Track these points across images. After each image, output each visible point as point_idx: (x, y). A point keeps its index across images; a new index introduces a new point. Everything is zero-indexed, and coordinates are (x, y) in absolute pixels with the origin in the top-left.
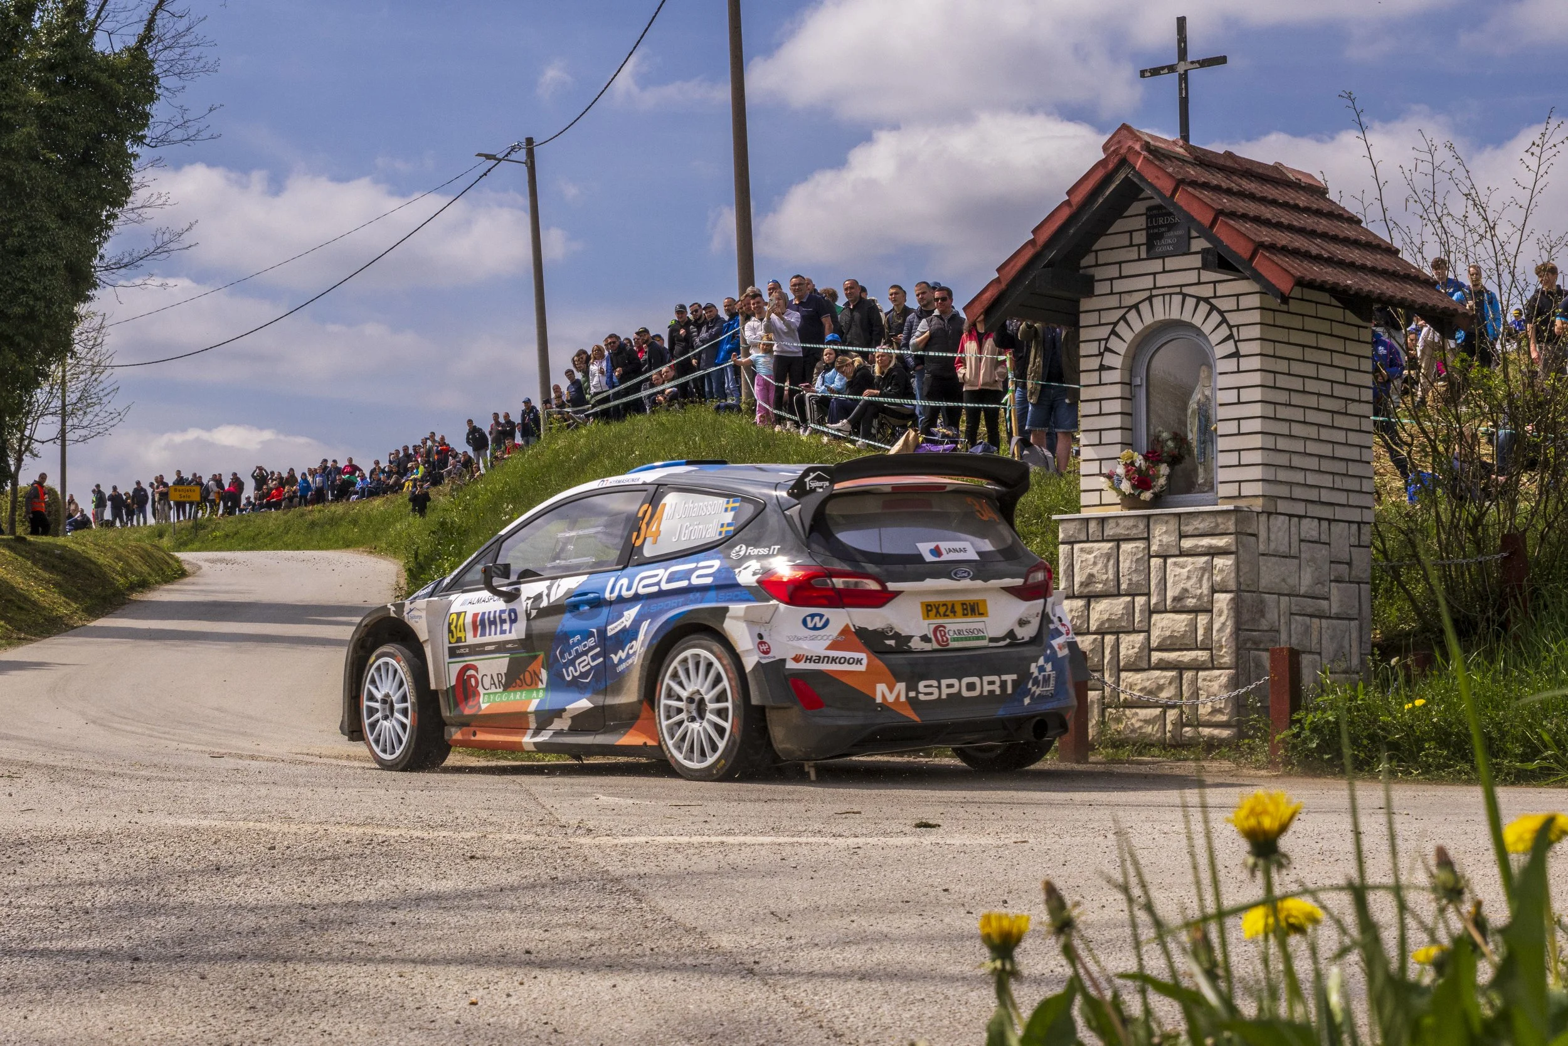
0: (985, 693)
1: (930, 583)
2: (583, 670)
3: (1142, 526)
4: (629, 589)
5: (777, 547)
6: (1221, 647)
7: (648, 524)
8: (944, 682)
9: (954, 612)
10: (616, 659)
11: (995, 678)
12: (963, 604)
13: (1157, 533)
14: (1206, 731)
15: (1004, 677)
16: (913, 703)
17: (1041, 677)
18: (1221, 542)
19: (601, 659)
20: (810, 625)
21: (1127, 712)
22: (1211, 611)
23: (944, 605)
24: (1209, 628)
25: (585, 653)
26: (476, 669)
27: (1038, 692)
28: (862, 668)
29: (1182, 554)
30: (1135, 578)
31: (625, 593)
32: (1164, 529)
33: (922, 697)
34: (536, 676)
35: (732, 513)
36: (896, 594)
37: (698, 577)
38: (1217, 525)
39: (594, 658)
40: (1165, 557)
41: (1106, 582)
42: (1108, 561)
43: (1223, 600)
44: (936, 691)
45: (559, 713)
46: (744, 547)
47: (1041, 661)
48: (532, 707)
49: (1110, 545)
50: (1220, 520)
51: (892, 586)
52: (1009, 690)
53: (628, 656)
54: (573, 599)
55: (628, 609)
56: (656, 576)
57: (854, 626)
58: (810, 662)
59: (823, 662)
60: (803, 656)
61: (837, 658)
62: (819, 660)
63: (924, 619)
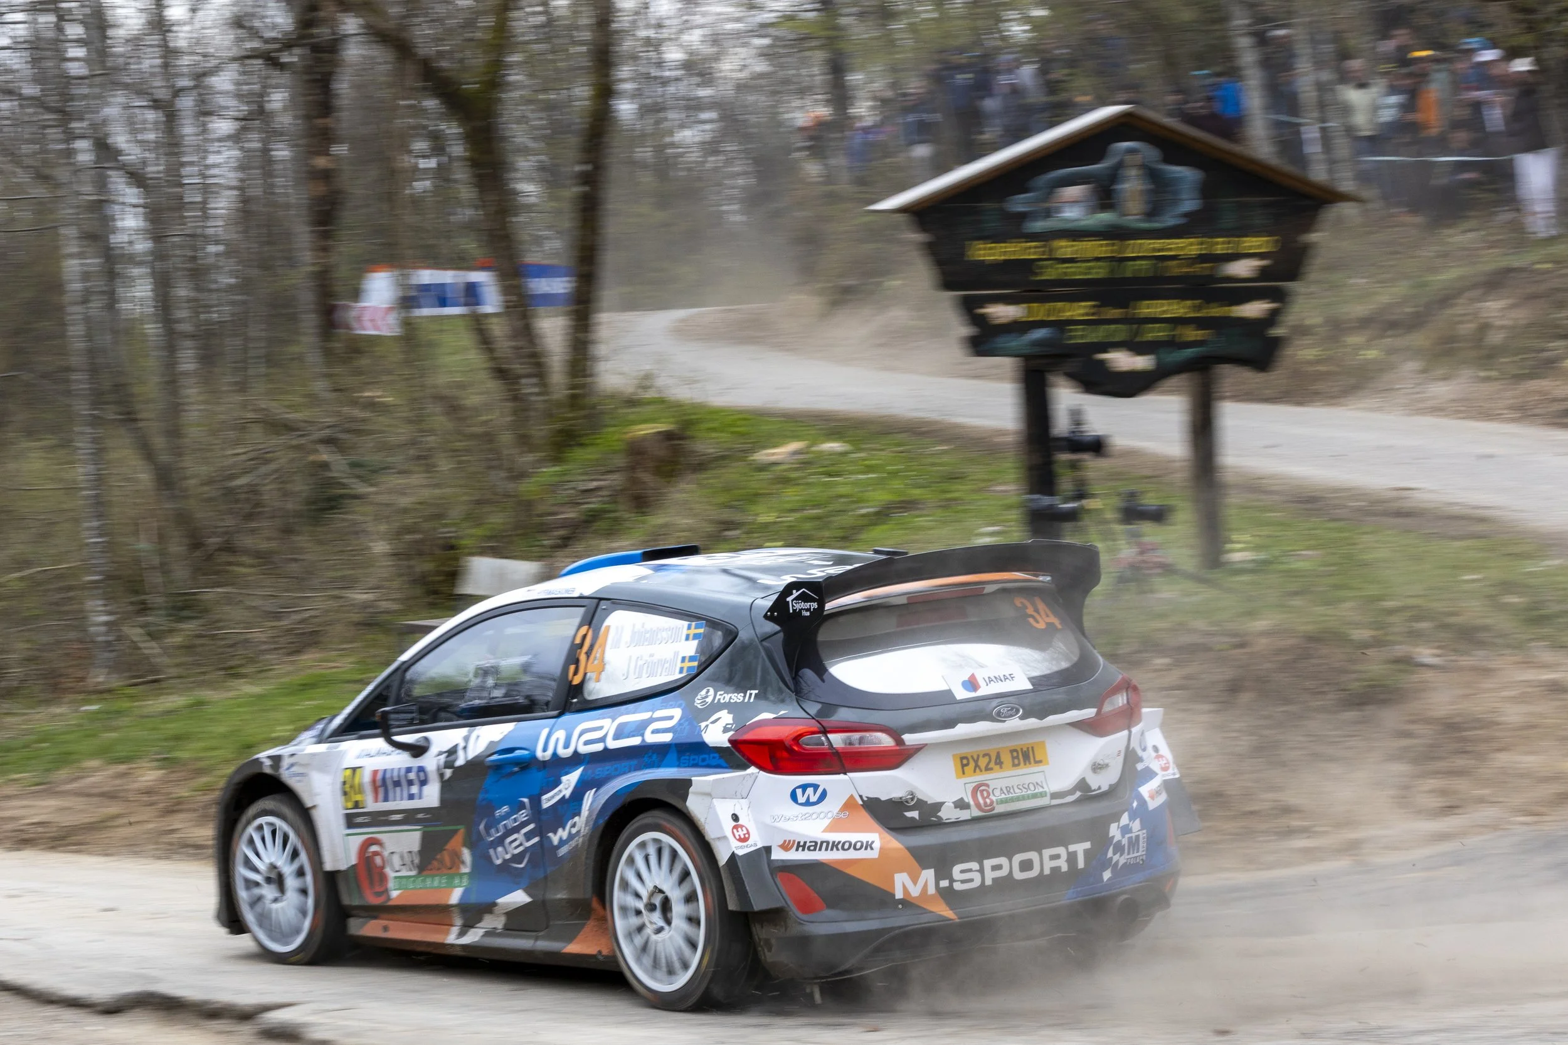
0: (1047, 871)
1: (962, 730)
2: (517, 851)
4: (566, 746)
5: (754, 692)
7: (588, 654)
8: (988, 863)
9: (999, 763)
10: (555, 838)
11: (1061, 850)
12: (1012, 751)
15: (1072, 848)
16: (948, 895)
17: (1125, 842)
19: (536, 840)
20: (801, 798)
23: (986, 754)
25: (516, 830)
26: (381, 843)
27: (1122, 861)
28: (873, 854)
31: (561, 751)
33: (958, 886)
34: (457, 859)
35: (696, 642)
36: (917, 748)
37: (654, 731)
44: (977, 878)
45: (489, 908)
46: (712, 690)
47: (1125, 819)
48: (455, 896)
51: (909, 738)
52: (1081, 864)
53: (571, 835)
54: (495, 757)
55: (567, 773)
56: (601, 728)
57: (861, 797)
58: (803, 850)
59: (820, 849)
60: (794, 841)
61: (839, 842)
62: (815, 846)
63: (958, 777)
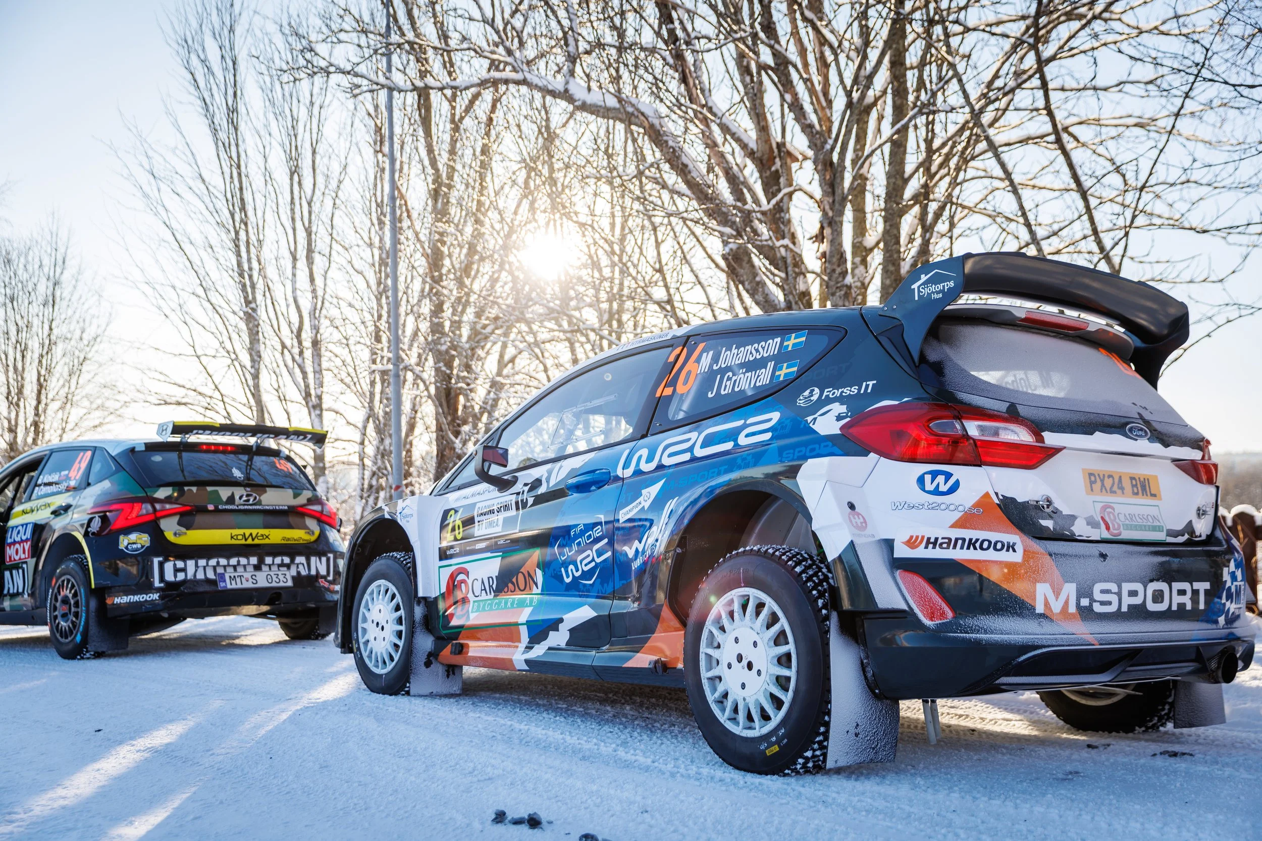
0: (1175, 607)
2: (586, 569)
4: (650, 460)
5: (871, 383)
8: (1127, 587)
10: (630, 552)
11: (1185, 586)
12: (1132, 479)
15: (1196, 585)
16: (1088, 616)
17: (1232, 589)
19: (608, 555)
20: (929, 487)
23: (1110, 476)
25: (590, 546)
26: (466, 572)
27: (1232, 610)
28: (1016, 557)
31: (645, 467)
33: (1097, 608)
34: (530, 580)
36: (1054, 451)
37: (747, 436)
39: (600, 553)
44: (1114, 599)
45: (554, 625)
46: (817, 390)
47: (1232, 566)
48: (524, 616)
51: (1051, 439)
52: (1201, 605)
53: (646, 547)
54: (577, 478)
55: (647, 487)
56: (689, 440)
57: (997, 494)
58: (934, 548)
59: (955, 547)
60: (923, 537)
61: (977, 540)
62: (949, 544)
63: (1088, 494)
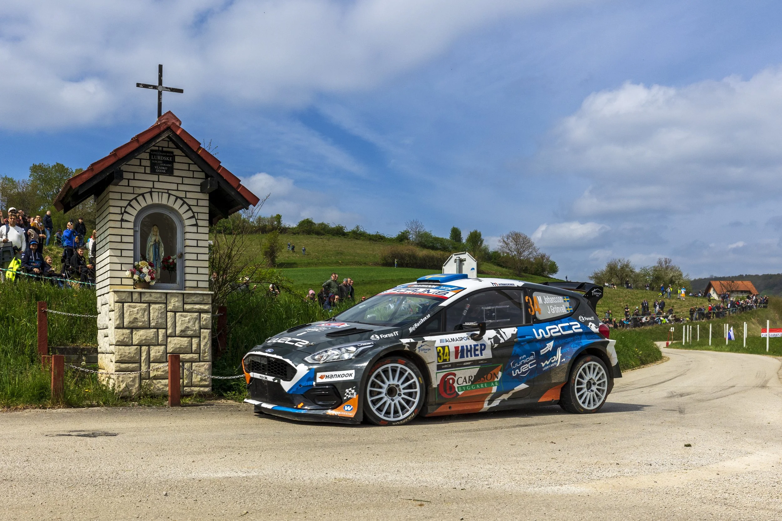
2: (523, 371)
3: (164, 297)
5: (593, 317)
6: (205, 352)
10: (543, 365)
13: (172, 301)
14: (197, 389)
18: (206, 307)
19: (537, 365)
21: (154, 381)
22: (200, 337)
24: (199, 345)
25: (527, 363)
26: (454, 375)
29: (184, 311)
30: (160, 321)
32: (177, 299)
34: (495, 376)
38: (204, 300)
39: (531, 365)
40: (175, 312)
41: (144, 322)
42: (145, 312)
43: (206, 333)
45: (507, 392)
49: (146, 305)
50: (205, 298)
53: (551, 363)
